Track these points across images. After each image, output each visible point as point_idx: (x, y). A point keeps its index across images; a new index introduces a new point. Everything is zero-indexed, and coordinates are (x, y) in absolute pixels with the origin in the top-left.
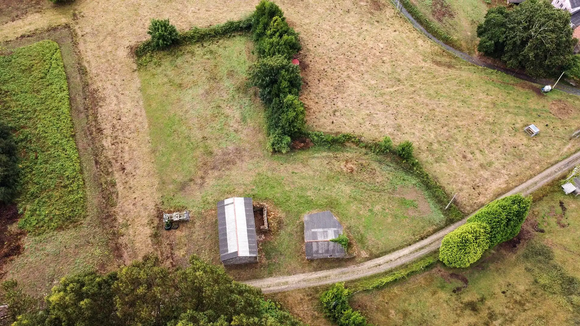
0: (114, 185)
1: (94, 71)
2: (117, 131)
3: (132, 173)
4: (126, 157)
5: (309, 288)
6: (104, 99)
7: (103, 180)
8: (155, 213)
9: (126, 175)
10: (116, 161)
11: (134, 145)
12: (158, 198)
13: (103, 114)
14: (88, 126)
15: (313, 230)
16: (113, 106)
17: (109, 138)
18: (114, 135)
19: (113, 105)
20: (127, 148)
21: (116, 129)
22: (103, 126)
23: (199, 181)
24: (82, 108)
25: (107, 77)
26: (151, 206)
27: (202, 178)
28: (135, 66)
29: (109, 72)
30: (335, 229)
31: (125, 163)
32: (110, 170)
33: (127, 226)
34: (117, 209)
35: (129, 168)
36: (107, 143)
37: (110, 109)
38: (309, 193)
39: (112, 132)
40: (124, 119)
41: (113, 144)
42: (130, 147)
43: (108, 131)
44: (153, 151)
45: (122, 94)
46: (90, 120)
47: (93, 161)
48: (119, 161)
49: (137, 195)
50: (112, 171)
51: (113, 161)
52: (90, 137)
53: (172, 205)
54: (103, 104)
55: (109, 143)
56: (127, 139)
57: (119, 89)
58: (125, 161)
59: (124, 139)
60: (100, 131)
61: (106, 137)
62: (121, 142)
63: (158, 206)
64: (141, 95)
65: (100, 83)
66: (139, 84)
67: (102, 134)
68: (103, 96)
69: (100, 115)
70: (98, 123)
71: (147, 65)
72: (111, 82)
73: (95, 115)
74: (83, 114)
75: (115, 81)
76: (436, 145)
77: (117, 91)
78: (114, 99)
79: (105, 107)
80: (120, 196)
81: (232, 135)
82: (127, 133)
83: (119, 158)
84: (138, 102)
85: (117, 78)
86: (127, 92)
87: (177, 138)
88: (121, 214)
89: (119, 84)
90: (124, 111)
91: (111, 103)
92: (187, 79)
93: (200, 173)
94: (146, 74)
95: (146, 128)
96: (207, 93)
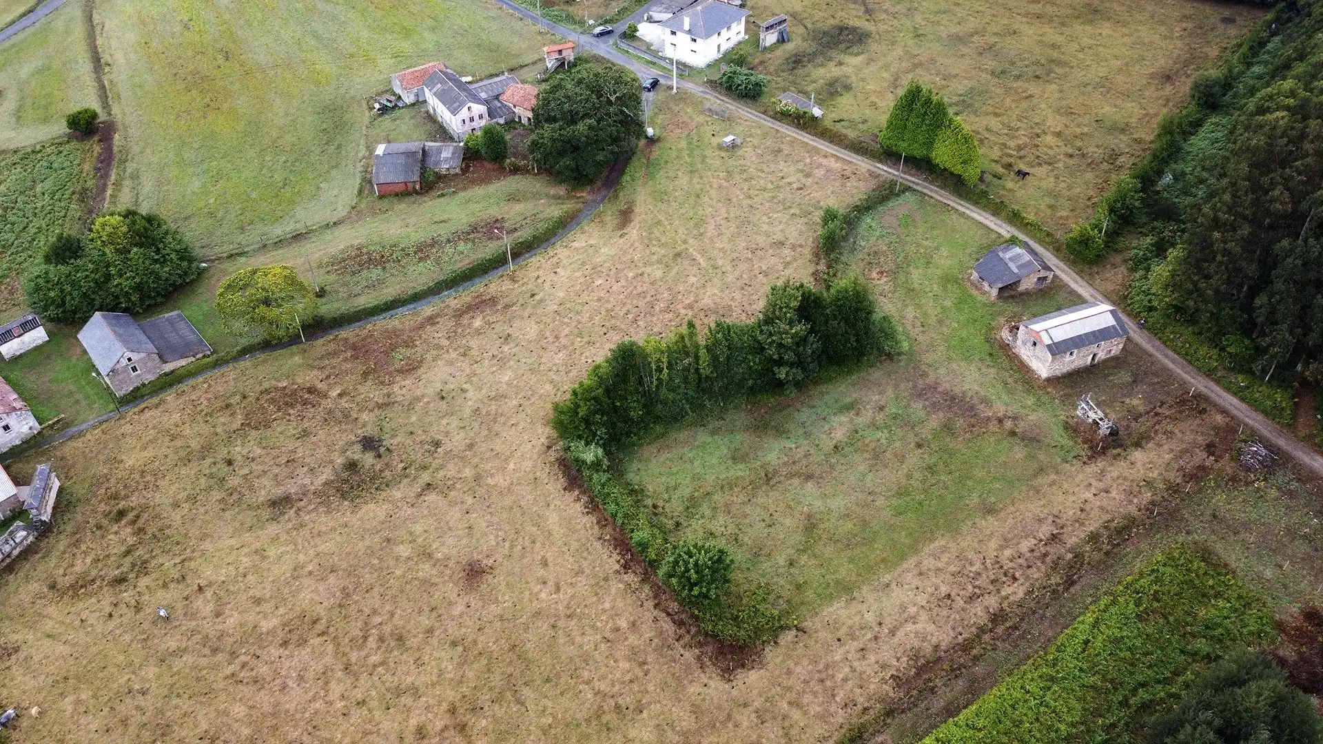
0: (1094, 538)
1: (840, 717)
2: (979, 588)
3: (1054, 522)
4: (1025, 546)
5: (1083, 278)
6: (915, 655)
7: (1097, 556)
8: (1099, 460)
9: (1062, 528)
10: (1045, 555)
11: (993, 544)
12: (1072, 465)
13: (952, 634)
14: (998, 643)
15: (1016, 271)
16: (923, 625)
17: (1003, 593)
18: (991, 587)
19: (919, 627)
20: (1008, 553)
21: (977, 591)
22: (983, 619)
23: (1008, 424)
24: (960, 684)
25: (845, 680)
26: (1093, 469)
27: (1000, 421)
28: (788, 637)
29: (828, 683)
30: (1001, 254)
31: (1041, 540)
32: (1069, 556)
33: (1149, 484)
34: (1132, 510)
35: (1045, 530)
36: (1016, 592)
37: (931, 628)
38: (948, 303)
39: (987, 596)
40: (944, 590)
41: (1015, 579)
42: (1002, 548)
43: (992, 602)
44: (990, 511)
45: (880, 624)
46: (984, 648)
47: (1072, 590)
48: (1043, 550)
49: (1088, 495)
50: (1070, 551)
51: (1048, 559)
52: (1024, 626)
53: (1071, 443)
54: (928, 649)
55: (1016, 585)
56: (988, 561)
57: (869, 636)
58: (1035, 542)
59: (989, 566)
60: (997, 618)
61: (1007, 598)
62: (1001, 567)
63: (1085, 459)
64: (865, 589)
65: (872, 687)
66: (836, 605)
67: (1002, 610)
68: (905, 659)
69: (960, 637)
70: (982, 630)
71: (776, 613)
72: (856, 664)
73: (966, 647)
74: (979, 669)
75: (849, 658)
76: (792, 211)
77: (876, 638)
78: (900, 634)
79: (934, 640)
80: (1107, 517)
81: (894, 410)
82: (973, 569)
83: (1037, 554)
84: (888, 585)
85: (838, 658)
86: (870, 618)
87: (941, 485)
88: (1135, 501)
89: (855, 643)
90: (922, 599)
91: (916, 633)
92: (788, 521)
93: (994, 426)
94: (802, 603)
95: (943, 543)
96: (809, 477)
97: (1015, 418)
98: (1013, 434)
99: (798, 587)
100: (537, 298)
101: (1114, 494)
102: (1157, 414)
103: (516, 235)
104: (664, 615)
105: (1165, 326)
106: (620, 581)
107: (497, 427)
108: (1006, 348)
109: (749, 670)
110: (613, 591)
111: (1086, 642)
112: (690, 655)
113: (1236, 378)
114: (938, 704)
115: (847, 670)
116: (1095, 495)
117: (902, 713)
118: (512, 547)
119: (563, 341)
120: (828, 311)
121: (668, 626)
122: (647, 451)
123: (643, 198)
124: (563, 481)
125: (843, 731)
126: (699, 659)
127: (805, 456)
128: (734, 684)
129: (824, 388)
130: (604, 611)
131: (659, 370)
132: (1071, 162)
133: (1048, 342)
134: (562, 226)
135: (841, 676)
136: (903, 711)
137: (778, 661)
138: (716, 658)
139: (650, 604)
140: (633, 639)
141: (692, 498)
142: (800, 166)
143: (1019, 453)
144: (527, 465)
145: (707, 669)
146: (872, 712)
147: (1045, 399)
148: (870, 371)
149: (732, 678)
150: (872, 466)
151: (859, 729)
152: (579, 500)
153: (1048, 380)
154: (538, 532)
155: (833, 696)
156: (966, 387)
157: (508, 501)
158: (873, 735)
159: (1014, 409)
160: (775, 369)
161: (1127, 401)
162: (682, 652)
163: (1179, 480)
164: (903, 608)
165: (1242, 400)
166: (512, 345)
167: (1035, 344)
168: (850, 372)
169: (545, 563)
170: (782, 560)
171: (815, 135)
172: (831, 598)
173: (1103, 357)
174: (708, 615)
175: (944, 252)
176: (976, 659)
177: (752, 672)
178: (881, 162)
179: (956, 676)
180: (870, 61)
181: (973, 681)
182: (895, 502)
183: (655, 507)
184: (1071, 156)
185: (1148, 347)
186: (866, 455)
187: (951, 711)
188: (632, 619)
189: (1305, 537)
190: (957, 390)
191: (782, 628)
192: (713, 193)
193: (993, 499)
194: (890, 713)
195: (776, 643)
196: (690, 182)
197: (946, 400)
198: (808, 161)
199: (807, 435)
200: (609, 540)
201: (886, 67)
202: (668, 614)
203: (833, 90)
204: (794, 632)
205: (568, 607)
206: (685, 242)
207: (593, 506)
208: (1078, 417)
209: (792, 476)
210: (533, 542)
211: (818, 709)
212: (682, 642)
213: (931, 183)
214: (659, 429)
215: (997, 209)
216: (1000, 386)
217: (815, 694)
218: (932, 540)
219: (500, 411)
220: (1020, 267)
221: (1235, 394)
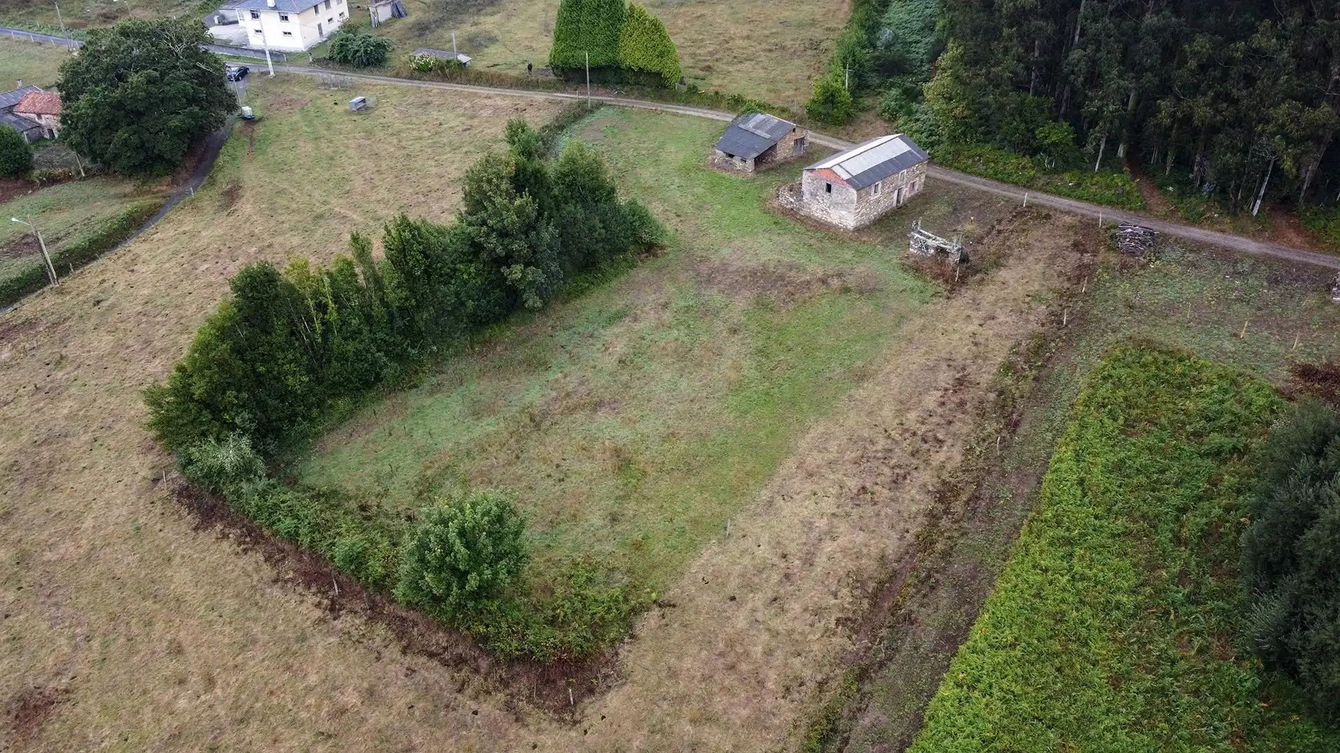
0: (1008, 367)
1: (787, 712)
2: (900, 467)
3: (949, 366)
4: (931, 400)
6: (857, 580)
7: (1026, 386)
8: (964, 290)
9: (964, 369)
10: (962, 404)
11: (888, 412)
12: (935, 304)
13: (895, 536)
14: (966, 525)
16: (848, 536)
17: (935, 463)
18: (915, 461)
19: (841, 541)
20: (912, 416)
21: (897, 471)
22: (928, 503)
23: (835, 283)
24: (944, 596)
25: (769, 652)
26: (961, 301)
27: (823, 281)
28: (649, 622)
29: (744, 667)
30: (742, 126)
31: (946, 390)
32: (992, 396)
35: (945, 377)
36: (950, 456)
37: (861, 537)
38: (699, 190)
39: (915, 474)
40: (853, 484)
41: (941, 442)
42: (900, 413)
43: (926, 477)
44: (862, 377)
45: (784, 556)
46: (949, 538)
47: (1021, 430)
48: (955, 399)
49: (972, 328)
50: (989, 390)
51: (968, 407)
52: (986, 493)
53: (920, 283)
54: (869, 565)
55: (945, 448)
56: (893, 433)
57: (775, 578)
58: (940, 393)
59: (898, 438)
60: (945, 493)
61: (942, 467)
62: (914, 434)
63: (946, 293)
64: (740, 518)
65: (815, 647)
66: (706, 554)
67: (944, 483)
68: (845, 591)
69: (908, 536)
70: (932, 516)
71: (616, 592)
72: (776, 624)
73: (925, 543)
74: (958, 567)
75: (760, 619)
76: (464, 150)
77: (787, 576)
78: (821, 561)
79: (874, 551)
80: (1010, 343)
81: (682, 304)
82: (879, 447)
83: (951, 405)
84: (770, 503)
85: (741, 623)
86: (764, 552)
87: (784, 366)
88: (1031, 318)
89: (760, 595)
90: (829, 505)
91: (844, 550)
92: (587, 467)
93: (818, 289)
94: (654, 567)
95: (821, 429)
96: (597, 406)
97: (839, 275)
98: (846, 290)
99: (637, 546)
100: (105, 304)
101: (1002, 318)
102: (999, 232)
103: (60, 244)
104: (424, 659)
105: (957, 154)
106: (330, 633)
107: (56, 479)
108: (791, 213)
109: (603, 693)
110: (320, 652)
111: (1081, 482)
112: (490, 707)
113: (1062, 179)
114: (928, 635)
115: (765, 637)
116: (981, 325)
117: (880, 667)
118: (105, 645)
119: (158, 344)
120: (556, 191)
121: (436, 675)
122: (330, 441)
123: (252, 173)
124: (191, 519)
125: (802, 731)
126: (509, 707)
127: (582, 383)
128: (586, 724)
129: (577, 303)
130: (309, 690)
131: (322, 308)
132: (773, 55)
133: (845, 176)
134: (134, 224)
135: (759, 649)
136: (882, 665)
137: (646, 662)
138: (540, 696)
139: (394, 651)
140: (377, 718)
141: (424, 478)
142: (461, 111)
143: (865, 307)
144: (120, 512)
145: (529, 720)
146: (833, 684)
147: (863, 248)
148: (632, 272)
149: (577, 716)
150: (682, 369)
151: (827, 717)
152: (225, 536)
153: (858, 230)
154: (157, 606)
155: (761, 683)
156: (763, 259)
157: (89, 576)
158: (853, 718)
159: (832, 267)
160: (504, 269)
161: (959, 228)
162: (474, 707)
163: (1066, 285)
164: (809, 525)
165: (1079, 199)
166: (69, 369)
167: (829, 188)
168: (605, 279)
169: (177, 650)
170: (596, 519)
171: (469, 82)
172: (693, 546)
173: (908, 195)
174: (504, 625)
175: (671, 148)
176: (946, 555)
177: (609, 696)
178: (558, 90)
179: (932, 588)
180: (509, 17)
181: (959, 586)
182: (733, 401)
183: (363, 508)
184: (770, 51)
185: (948, 178)
186: (668, 360)
187: (952, 639)
188: (365, 685)
189: (1239, 300)
190: (753, 264)
191: (635, 611)
192: (351, 152)
193: (859, 363)
194: (862, 675)
195: (632, 637)
196: (317, 148)
197: (745, 277)
198: (468, 105)
199: (574, 359)
200: (292, 580)
201: (533, 18)
202: (431, 655)
203: (474, 44)
204: (656, 612)
205: (236, 706)
206: (325, 203)
207: (252, 537)
208: (913, 255)
209: (572, 410)
210: (150, 624)
211: (745, 713)
212: (469, 691)
213: (627, 96)
214: (343, 404)
215: (715, 101)
216: (804, 250)
217: (728, 690)
218: (805, 431)
219: (58, 456)
220: (770, 131)
221: (1068, 196)
